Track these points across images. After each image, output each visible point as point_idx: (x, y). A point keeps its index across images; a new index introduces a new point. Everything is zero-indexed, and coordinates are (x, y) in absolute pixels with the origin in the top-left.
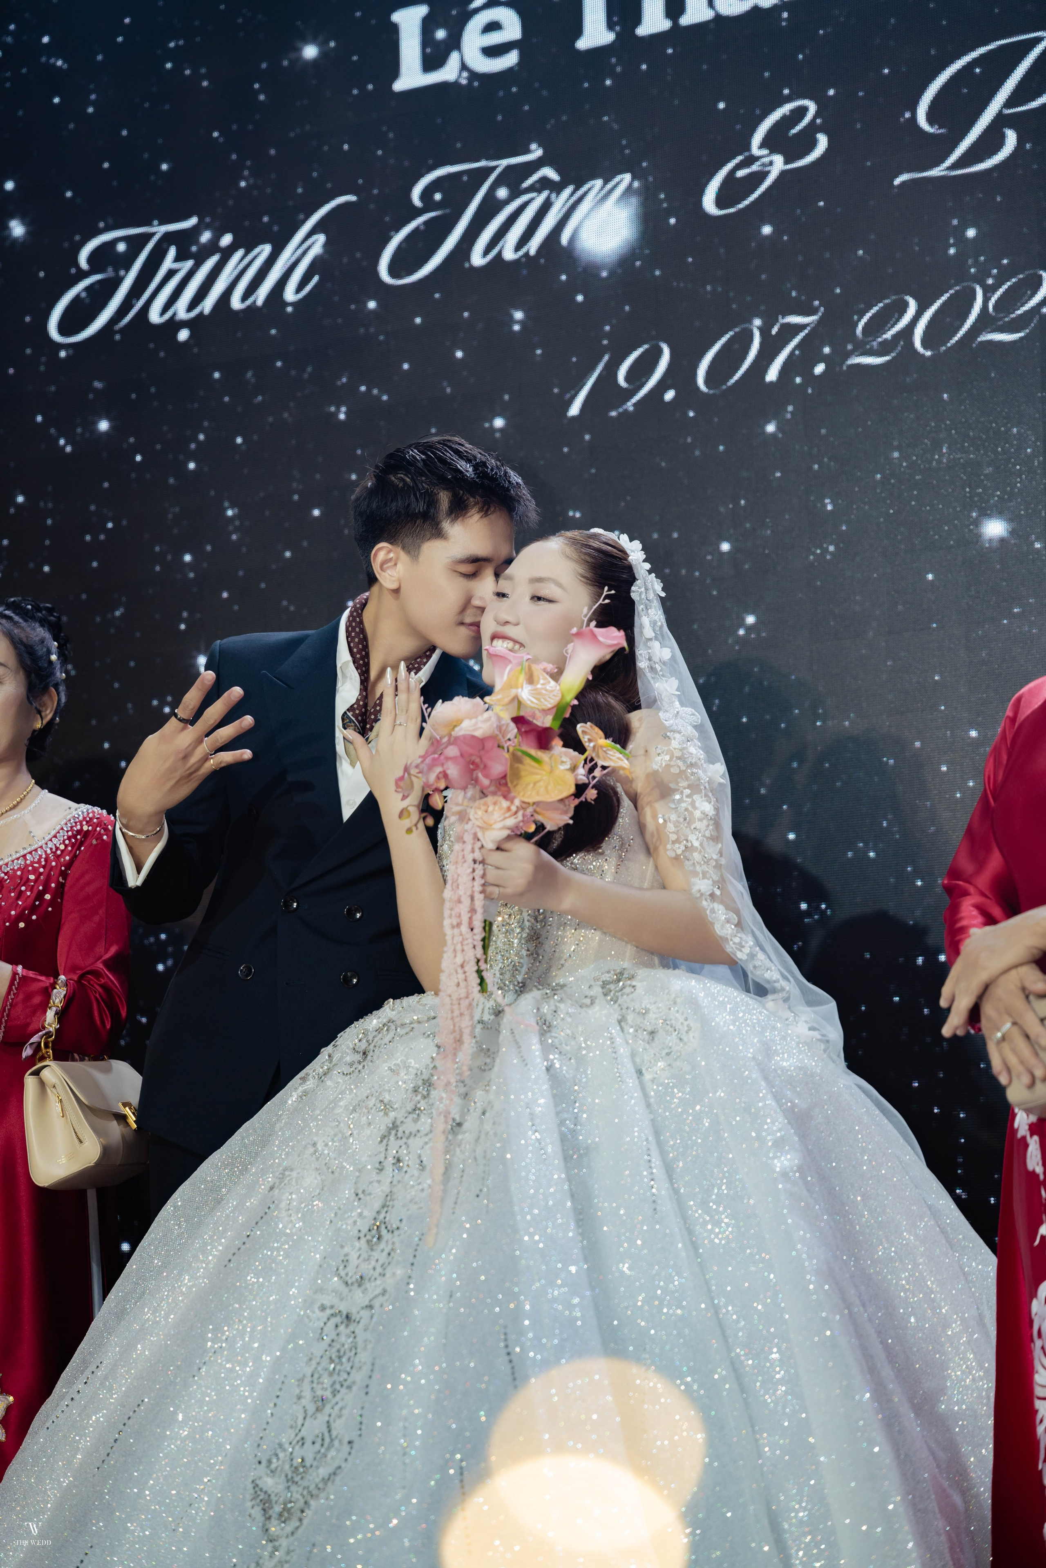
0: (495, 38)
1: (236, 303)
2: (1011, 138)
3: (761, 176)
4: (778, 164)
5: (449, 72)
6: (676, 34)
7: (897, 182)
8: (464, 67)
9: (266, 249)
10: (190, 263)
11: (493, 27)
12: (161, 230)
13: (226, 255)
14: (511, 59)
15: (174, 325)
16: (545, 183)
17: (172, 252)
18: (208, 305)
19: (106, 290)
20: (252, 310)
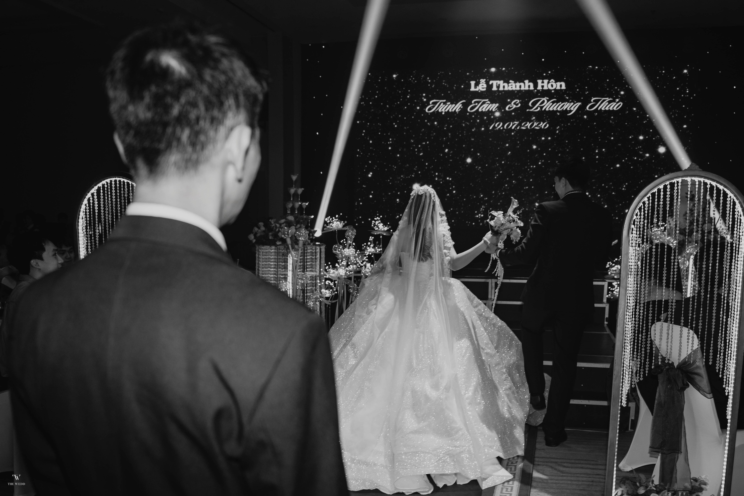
0: (483, 87)
1: (450, 111)
2: (539, 109)
3: (512, 107)
4: (515, 106)
5: (477, 89)
6: (504, 91)
7: (528, 110)
8: (479, 90)
9: (454, 105)
10: (444, 105)
11: (483, 85)
12: (441, 101)
13: (449, 105)
14: (485, 89)
15: (442, 112)
16: (488, 103)
17: (442, 104)
18: (447, 110)
19: (433, 107)
20: (452, 112)
